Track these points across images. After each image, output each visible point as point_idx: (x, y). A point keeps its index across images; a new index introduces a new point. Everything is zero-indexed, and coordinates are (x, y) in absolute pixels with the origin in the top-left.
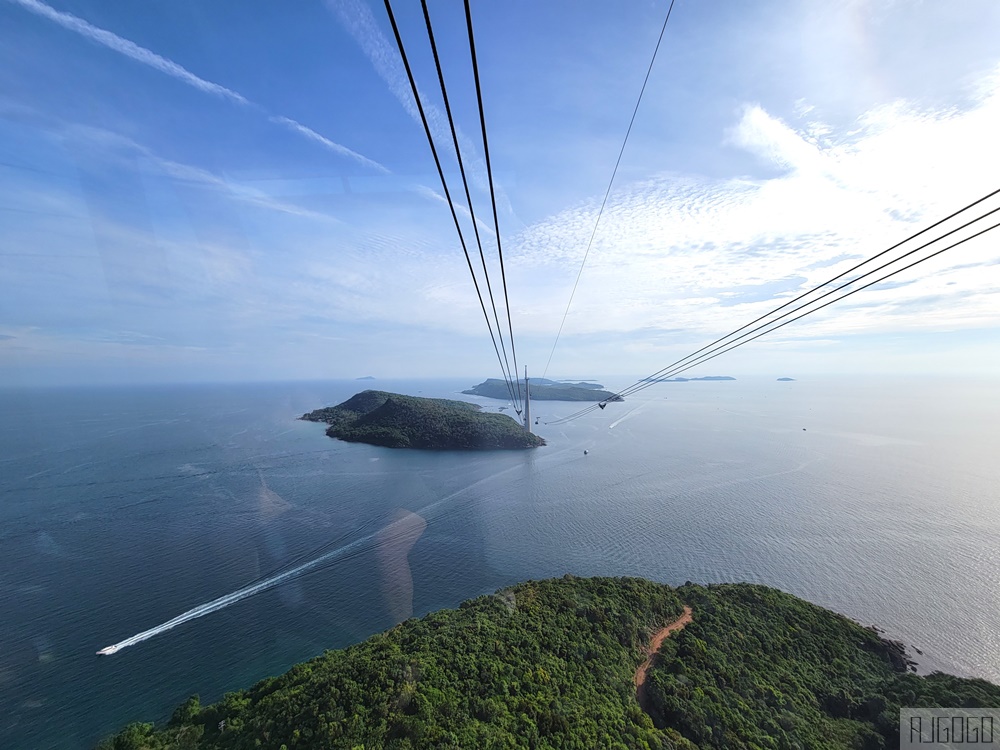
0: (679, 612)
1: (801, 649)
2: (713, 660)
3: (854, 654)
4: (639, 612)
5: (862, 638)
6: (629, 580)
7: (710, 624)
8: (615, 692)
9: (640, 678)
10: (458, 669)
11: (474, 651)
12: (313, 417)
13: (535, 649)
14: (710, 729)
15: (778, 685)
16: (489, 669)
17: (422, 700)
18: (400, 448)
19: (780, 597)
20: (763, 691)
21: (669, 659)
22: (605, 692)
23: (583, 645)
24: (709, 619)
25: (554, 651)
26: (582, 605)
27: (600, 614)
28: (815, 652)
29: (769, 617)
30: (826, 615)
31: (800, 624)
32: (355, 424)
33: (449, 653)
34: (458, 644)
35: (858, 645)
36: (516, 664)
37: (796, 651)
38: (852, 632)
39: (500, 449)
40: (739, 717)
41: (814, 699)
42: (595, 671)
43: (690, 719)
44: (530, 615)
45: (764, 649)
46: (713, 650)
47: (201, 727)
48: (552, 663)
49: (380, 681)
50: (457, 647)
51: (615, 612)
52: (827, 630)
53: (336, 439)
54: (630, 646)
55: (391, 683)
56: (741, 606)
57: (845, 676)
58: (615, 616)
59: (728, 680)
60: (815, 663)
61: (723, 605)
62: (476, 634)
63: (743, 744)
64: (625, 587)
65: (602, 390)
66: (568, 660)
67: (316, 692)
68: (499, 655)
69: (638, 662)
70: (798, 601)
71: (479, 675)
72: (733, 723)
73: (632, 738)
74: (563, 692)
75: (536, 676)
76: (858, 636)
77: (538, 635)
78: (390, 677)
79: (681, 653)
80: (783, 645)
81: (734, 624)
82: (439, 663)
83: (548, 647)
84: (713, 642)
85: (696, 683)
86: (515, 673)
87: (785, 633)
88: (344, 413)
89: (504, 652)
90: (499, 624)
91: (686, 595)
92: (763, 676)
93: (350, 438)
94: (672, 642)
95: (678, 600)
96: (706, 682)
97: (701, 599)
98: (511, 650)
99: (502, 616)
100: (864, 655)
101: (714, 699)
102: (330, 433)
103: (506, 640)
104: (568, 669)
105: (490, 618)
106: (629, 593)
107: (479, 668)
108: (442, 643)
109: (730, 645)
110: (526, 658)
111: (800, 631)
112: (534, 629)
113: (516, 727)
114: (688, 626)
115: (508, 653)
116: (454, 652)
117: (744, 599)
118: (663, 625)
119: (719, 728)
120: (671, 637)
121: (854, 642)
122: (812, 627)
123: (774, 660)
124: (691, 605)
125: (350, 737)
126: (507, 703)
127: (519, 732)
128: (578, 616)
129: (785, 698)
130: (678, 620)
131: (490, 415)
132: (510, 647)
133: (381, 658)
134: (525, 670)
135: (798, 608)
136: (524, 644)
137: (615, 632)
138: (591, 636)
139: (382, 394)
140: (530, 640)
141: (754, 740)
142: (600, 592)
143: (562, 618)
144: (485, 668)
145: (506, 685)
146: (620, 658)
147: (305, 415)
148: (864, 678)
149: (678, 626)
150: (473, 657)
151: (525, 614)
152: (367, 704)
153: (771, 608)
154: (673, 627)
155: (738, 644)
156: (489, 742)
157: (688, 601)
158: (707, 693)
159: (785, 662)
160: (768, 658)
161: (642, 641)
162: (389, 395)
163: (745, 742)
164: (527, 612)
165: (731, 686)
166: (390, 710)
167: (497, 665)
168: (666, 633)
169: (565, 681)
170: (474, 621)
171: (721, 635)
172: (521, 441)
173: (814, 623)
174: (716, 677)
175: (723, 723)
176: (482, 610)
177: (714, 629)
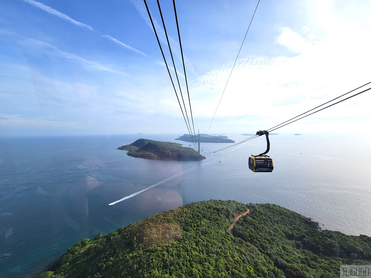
0: (245, 210)
1: (283, 221)
2: (254, 223)
3: (300, 224)
4: (233, 209)
5: (304, 220)
6: (230, 201)
7: (255, 214)
8: (223, 229)
9: (232, 227)
10: (179, 221)
11: (183, 217)
12: (122, 148)
13: (201, 217)
14: (250, 239)
15: (273, 230)
16: (188, 221)
17: (170, 227)
18: (153, 159)
19: (279, 208)
20: (268, 231)
21: (240, 222)
22: (220, 228)
23: (215, 217)
24: (254, 212)
25: (206, 218)
26: (215, 207)
27: (220, 209)
28: (287, 223)
29: (274, 213)
30: (294, 213)
31: (284, 215)
32: (137, 151)
33: (177, 217)
34: (179, 215)
35: (303, 222)
36: (196, 221)
37: (281, 222)
38: (301, 218)
39: (189, 160)
40: (259, 236)
41: (283, 234)
42: (218, 223)
43: (244, 236)
44: (199, 209)
45: (271, 222)
46: (254, 221)
47: (105, 238)
48: (205, 221)
49: (158, 223)
50: (179, 216)
51: (225, 209)
52: (293, 217)
53: (131, 156)
54: (229, 218)
55: (162, 223)
56: (266, 210)
57: (296, 230)
58: (225, 210)
59: (257, 228)
60: (287, 226)
61: (260, 209)
62: (184, 213)
63: (258, 242)
64: (229, 203)
65: (227, 138)
66: (210, 220)
67: (141, 226)
68: (191, 218)
69: (231, 223)
70: (285, 209)
71: (185, 223)
72: (257, 238)
73: (226, 237)
74: (208, 228)
75: (201, 223)
76: (303, 219)
77: (202, 214)
78: (161, 222)
79: (245, 221)
80: (277, 220)
81: (262, 214)
82: (174, 219)
83: (205, 217)
84: (255, 218)
85: (247, 228)
86: (195, 222)
87: (278, 217)
88: (133, 147)
89: (192, 218)
90: (190, 211)
91: (248, 206)
92: (269, 228)
93: (136, 156)
94: (242, 218)
95: (245, 207)
96: (251, 228)
97: (253, 207)
98: (194, 217)
99: (191, 209)
100: (304, 225)
101: (252, 232)
102: (128, 154)
103: (193, 214)
104: (210, 223)
105: (188, 209)
106: (230, 204)
107: (185, 221)
108: (175, 215)
109: (260, 220)
110: (198, 219)
111: (283, 217)
112: (201, 213)
113: (195, 233)
114: (247, 214)
115: (193, 218)
116: (178, 217)
117: (267, 208)
118: (240, 214)
119: (252, 238)
120: (242, 217)
121: (301, 221)
122: (288, 216)
123: (273, 224)
124: (250, 209)
125: (153, 234)
126: (193, 229)
127: (196, 234)
128: (214, 210)
129: (274, 233)
130: (245, 213)
131: (186, 148)
132: (194, 216)
133: (158, 218)
134: (198, 222)
135: (284, 211)
136: (198, 216)
137: (224, 214)
138: (217, 215)
139: (147, 140)
140: (199, 215)
141: (262, 241)
142: (221, 204)
143: (209, 210)
144: (187, 221)
145: (193, 225)
146: (225, 221)
147: (119, 148)
148: (302, 230)
149: (245, 214)
150: (183, 218)
151: (198, 209)
152: (156, 228)
153: (275, 210)
154: (243, 214)
155: (263, 219)
156: (188, 235)
157: (249, 208)
158: (250, 231)
159: (277, 225)
160: (271, 223)
161: (233, 218)
162: (149, 140)
163: (259, 242)
164: (199, 208)
165: (258, 230)
166: (162, 229)
167: (190, 220)
168: (241, 216)
169: (209, 225)
170: (183, 210)
171: (257, 217)
172: (197, 157)
173: (289, 215)
174: (254, 227)
175: (254, 237)
176: (185, 207)
177: (256, 215)
